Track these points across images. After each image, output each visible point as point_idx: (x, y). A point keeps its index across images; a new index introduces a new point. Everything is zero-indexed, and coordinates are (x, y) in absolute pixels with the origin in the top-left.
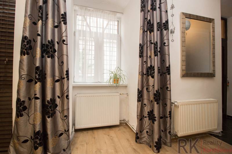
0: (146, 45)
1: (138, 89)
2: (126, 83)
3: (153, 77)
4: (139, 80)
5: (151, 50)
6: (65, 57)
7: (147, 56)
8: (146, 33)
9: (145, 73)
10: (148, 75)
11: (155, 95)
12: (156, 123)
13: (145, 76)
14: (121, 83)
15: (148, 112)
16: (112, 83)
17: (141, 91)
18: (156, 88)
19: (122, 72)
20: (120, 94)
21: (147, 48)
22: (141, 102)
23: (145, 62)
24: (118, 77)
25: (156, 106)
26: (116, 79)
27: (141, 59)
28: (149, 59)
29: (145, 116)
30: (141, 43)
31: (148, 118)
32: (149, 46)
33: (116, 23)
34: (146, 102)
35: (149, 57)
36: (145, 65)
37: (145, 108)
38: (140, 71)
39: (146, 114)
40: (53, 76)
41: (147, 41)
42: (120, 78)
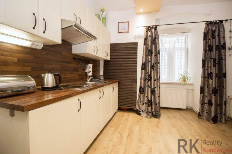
0: (207, 59)
1: (201, 86)
2: (192, 82)
3: (212, 79)
4: (201, 81)
5: (211, 63)
6: (159, 69)
7: (208, 66)
8: (207, 52)
9: (206, 77)
10: (208, 78)
11: (213, 90)
12: (213, 107)
13: (206, 78)
14: (188, 82)
15: (208, 101)
16: (181, 82)
17: (203, 87)
18: (214, 86)
19: (188, 74)
20: (187, 89)
21: (208, 61)
22: (203, 94)
23: (206, 70)
24: (185, 78)
25: (213, 96)
26: (184, 79)
27: (203, 68)
28: (209, 68)
29: (206, 103)
30: (203, 59)
31: (207, 104)
32: (209, 60)
33: (184, 38)
34: (206, 94)
35: (209, 67)
36: (206, 72)
37: (206, 98)
38: (203, 75)
39: (206, 101)
40: (154, 78)
41: (208, 57)
42: (187, 79)
